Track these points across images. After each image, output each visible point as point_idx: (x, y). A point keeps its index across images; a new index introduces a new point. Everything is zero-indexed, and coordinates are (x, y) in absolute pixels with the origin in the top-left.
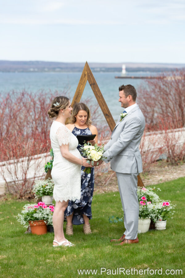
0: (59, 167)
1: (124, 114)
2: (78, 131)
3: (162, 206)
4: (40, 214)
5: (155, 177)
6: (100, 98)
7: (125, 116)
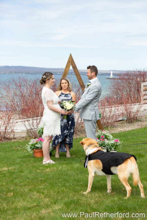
0: (46, 115)
1: (89, 84)
2: (63, 95)
3: (114, 142)
4: (40, 145)
5: (117, 129)
6: (78, 76)
7: (90, 85)
